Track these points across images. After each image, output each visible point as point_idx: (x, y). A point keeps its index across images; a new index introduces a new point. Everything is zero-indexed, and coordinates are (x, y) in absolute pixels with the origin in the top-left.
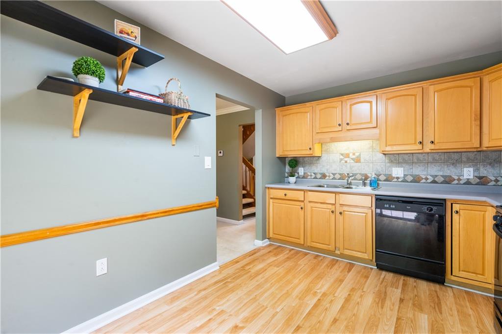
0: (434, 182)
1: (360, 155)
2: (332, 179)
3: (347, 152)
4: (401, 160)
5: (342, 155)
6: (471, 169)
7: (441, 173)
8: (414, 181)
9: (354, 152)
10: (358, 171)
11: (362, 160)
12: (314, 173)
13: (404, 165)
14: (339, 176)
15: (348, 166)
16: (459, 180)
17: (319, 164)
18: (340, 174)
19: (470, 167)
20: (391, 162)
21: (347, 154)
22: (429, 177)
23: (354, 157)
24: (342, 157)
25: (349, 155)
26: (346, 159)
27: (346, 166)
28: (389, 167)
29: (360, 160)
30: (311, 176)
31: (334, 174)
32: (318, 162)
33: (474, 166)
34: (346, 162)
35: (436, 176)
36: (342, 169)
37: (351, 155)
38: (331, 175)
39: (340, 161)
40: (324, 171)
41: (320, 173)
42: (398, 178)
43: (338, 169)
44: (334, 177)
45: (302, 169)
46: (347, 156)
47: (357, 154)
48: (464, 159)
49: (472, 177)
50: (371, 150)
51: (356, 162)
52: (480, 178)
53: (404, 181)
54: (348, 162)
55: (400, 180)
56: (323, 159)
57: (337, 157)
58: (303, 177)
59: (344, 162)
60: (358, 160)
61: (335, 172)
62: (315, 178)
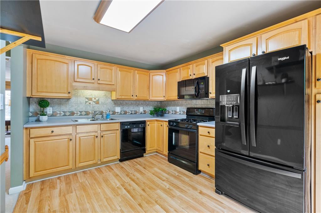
0: (131, 114)
1: (99, 99)
2: (79, 115)
3: (91, 97)
4: (119, 103)
5: (87, 98)
6: (142, 108)
7: (133, 110)
8: (124, 114)
9: (95, 97)
10: (97, 109)
11: (100, 103)
12: (63, 112)
13: (121, 106)
14: (85, 113)
15: (91, 106)
16: (139, 112)
17: (68, 105)
18: (85, 112)
19: (142, 107)
20: (115, 104)
21: (90, 98)
22: (130, 111)
23: (95, 100)
24: (87, 100)
25: (92, 99)
26: (90, 102)
27: (90, 106)
28: (114, 107)
29: (99, 102)
30: (60, 114)
31: (81, 112)
32: (67, 103)
33: (143, 106)
34: (90, 103)
35: (132, 111)
36: (87, 108)
37: (93, 99)
38: (78, 112)
39: (86, 103)
40: (73, 109)
41: (69, 112)
42: (118, 113)
43: (84, 108)
44: (81, 114)
45: (51, 108)
46: (91, 99)
47: (97, 99)
48: (140, 104)
49: (142, 111)
50: (105, 97)
51: (97, 104)
52: (144, 111)
53: (121, 114)
54: (91, 103)
55: (119, 114)
56: (72, 101)
57: (83, 100)
58: (52, 115)
59: (88, 103)
60: (97, 102)
61: (82, 110)
62: (65, 115)
